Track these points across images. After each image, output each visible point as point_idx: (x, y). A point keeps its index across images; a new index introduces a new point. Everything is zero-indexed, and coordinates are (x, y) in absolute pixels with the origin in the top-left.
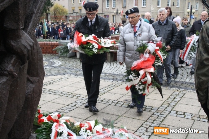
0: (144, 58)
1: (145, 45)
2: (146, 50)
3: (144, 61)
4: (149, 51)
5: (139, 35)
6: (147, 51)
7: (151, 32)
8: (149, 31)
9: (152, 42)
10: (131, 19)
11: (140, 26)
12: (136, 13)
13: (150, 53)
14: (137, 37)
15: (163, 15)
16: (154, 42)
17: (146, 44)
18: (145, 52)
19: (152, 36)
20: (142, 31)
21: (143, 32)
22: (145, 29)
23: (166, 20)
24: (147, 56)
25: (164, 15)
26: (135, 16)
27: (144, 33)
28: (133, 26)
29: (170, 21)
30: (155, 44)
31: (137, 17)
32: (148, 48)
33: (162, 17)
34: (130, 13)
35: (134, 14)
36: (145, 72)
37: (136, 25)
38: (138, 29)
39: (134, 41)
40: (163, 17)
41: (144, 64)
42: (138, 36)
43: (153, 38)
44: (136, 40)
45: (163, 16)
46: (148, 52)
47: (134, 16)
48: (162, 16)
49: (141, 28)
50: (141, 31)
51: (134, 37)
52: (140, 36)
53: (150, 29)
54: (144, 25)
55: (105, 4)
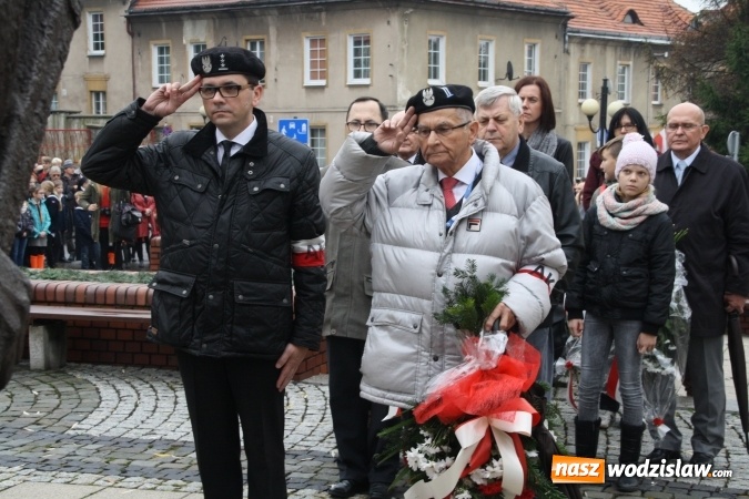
0: (482, 360)
1: (487, 285)
2: (495, 314)
3: (484, 375)
4: (513, 317)
5: (471, 221)
6: (500, 318)
7: (533, 217)
8: (522, 211)
9: (533, 268)
10: (433, 133)
11: (478, 178)
12: (459, 110)
13: (514, 328)
14: (457, 228)
15: (497, 119)
16: (546, 274)
17: (494, 284)
18: (490, 322)
19: (537, 234)
20: (486, 204)
21: (494, 210)
22: (503, 195)
23: (515, 152)
24: (498, 343)
25: (506, 119)
26: (455, 124)
27: (497, 215)
28: (442, 176)
29: (537, 158)
30: (548, 281)
31: (466, 130)
32: (506, 300)
33: (493, 131)
34: (429, 103)
35: (451, 111)
36: (490, 431)
37: (457, 176)
38: (466, 196)
39: (440, 250)
40: (497, 134)
41: (480, 392)
42: (465, 225)
43: (541, 246)
44: (450, 246)
45: (501, 127)
46: (504, 322)
47: (450, 121)
48: (491, 125)
49: (483, 187)
50: (481, 203)
51: (443, 231)
52: (473, 227)
53: (530, 198)
54: (498, 176)
55: (150, 68)
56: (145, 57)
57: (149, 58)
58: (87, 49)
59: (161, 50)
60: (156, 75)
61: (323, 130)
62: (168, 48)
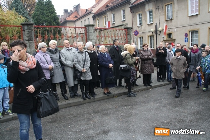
55: (137, 21)
56: (135, 18)
57: (136, 18)
58: (121, 19)
59: (140, 15)
60: (138, 23)
61: (197, 32)
62: (141, 14)
